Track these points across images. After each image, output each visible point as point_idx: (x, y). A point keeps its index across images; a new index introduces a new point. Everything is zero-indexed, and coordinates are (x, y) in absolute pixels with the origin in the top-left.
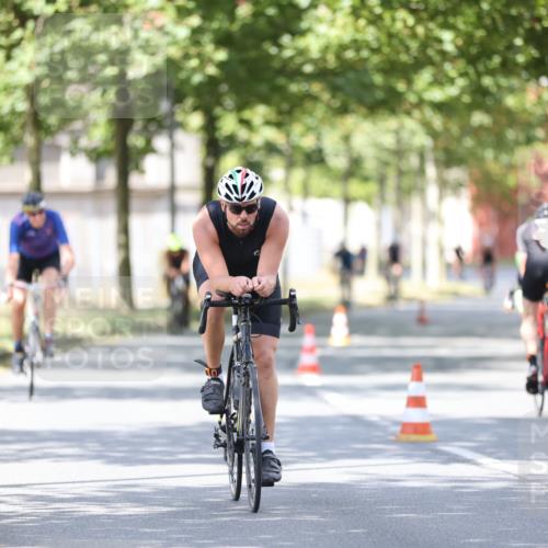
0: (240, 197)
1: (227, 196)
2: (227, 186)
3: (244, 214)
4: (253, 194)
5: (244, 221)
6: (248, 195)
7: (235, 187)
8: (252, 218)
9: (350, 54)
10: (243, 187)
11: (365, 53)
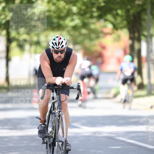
0: (57, 47)
1: (53, 47)
2: (53, 43)
3: (59, 54)
4: (63, 46)
5: (60, 56)
6: (61, 46)
7: (56, 43)
8: (63, 56)
9: (47, 14)
10: (59, 43)
11: (51, 14)
